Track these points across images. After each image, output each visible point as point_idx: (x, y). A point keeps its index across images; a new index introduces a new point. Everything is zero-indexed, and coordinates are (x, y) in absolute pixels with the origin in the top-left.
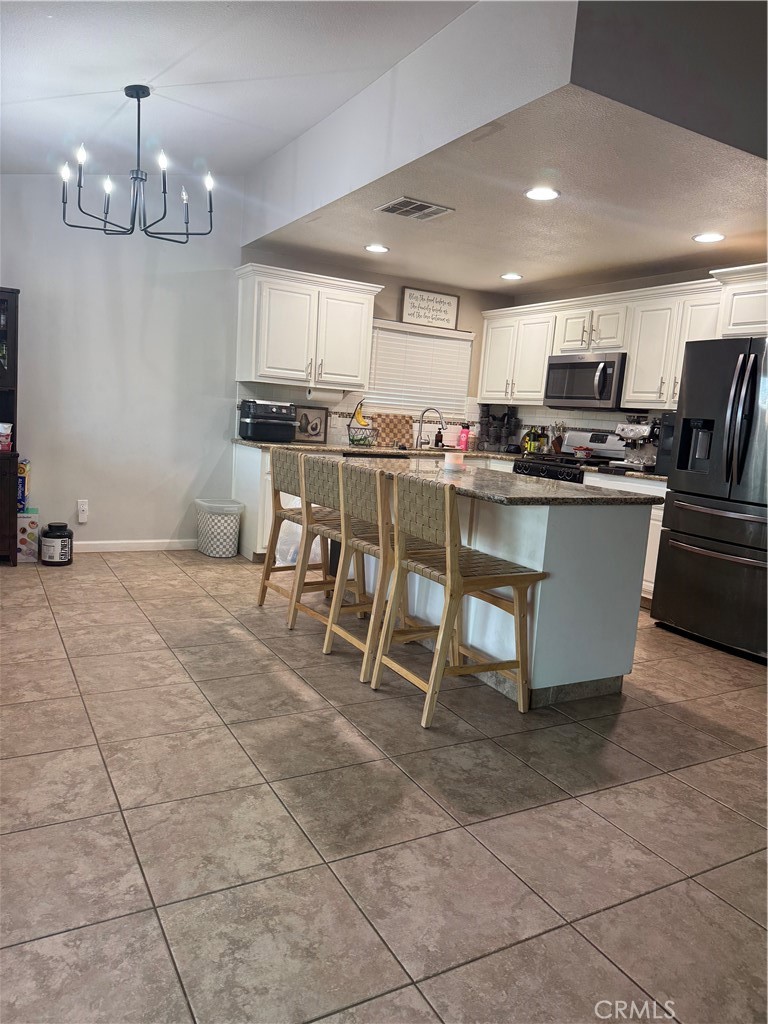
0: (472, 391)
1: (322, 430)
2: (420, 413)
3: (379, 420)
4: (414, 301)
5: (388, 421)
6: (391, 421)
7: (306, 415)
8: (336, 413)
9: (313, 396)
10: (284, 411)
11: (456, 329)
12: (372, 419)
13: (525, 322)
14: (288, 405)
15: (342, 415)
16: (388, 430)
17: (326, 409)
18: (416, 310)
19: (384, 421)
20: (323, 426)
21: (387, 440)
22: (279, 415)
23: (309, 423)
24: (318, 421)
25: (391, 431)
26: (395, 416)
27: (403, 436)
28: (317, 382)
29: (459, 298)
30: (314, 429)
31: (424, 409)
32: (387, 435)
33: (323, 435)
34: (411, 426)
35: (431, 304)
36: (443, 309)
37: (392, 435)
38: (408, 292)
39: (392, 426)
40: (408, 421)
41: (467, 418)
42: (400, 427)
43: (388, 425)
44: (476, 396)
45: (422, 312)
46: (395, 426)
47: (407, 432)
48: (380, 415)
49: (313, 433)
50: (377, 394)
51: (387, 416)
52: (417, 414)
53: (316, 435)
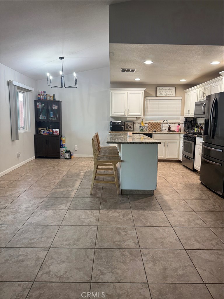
0: (182, 114)
1: (132, 128)
2: (163, 122)
3: (150, 124)
4: (160, 90)
5: (152, 124)
6: (154, 124)
7: (128, 124)
8: (137, 123)
9: (128, 119)
10: (120, 123)
11: (175, 97)
12: (148, 124)
13: (192, 92)
14: (121, 121)
15: (139, 123)
16: (152, 127)
17: (133, 122)
18: (161, 93)
19: (151, 124)
20: (133, 126)
21: (152, 129)
22: (118, 124)
23: (128, 126)
24: (131, 125)
25: (154, 127)
26: (155, 123)
27: (158, 128)
28: (128, 115)
29: (176, 87)
30: (130, 127)
31: (164, 120)
32: (152, 128)
33: (133, 129)
34: (160, 125)
35: (166, 91)
36: (170, 91)
37: (154, 128)
38: (158, 88)
39: (154, 125)
40: (159, 124)
41: (180, 122)
42: (156, 126)
43: (152, 125)
44: (184, 115)
45: (163, 93)
46: (155, 125)
47: (159, 127)
48: (150, 123)
49: (129, 128)
50: (150, 117)
51: (152, 123)
52: (162, 122)
53: (131, 129)
